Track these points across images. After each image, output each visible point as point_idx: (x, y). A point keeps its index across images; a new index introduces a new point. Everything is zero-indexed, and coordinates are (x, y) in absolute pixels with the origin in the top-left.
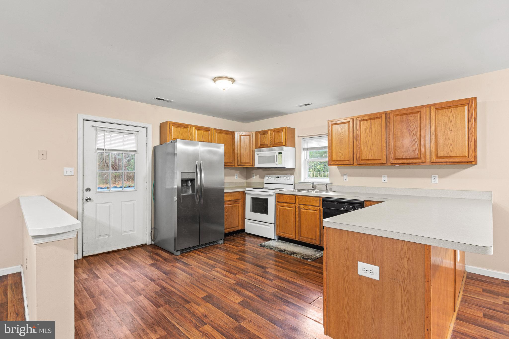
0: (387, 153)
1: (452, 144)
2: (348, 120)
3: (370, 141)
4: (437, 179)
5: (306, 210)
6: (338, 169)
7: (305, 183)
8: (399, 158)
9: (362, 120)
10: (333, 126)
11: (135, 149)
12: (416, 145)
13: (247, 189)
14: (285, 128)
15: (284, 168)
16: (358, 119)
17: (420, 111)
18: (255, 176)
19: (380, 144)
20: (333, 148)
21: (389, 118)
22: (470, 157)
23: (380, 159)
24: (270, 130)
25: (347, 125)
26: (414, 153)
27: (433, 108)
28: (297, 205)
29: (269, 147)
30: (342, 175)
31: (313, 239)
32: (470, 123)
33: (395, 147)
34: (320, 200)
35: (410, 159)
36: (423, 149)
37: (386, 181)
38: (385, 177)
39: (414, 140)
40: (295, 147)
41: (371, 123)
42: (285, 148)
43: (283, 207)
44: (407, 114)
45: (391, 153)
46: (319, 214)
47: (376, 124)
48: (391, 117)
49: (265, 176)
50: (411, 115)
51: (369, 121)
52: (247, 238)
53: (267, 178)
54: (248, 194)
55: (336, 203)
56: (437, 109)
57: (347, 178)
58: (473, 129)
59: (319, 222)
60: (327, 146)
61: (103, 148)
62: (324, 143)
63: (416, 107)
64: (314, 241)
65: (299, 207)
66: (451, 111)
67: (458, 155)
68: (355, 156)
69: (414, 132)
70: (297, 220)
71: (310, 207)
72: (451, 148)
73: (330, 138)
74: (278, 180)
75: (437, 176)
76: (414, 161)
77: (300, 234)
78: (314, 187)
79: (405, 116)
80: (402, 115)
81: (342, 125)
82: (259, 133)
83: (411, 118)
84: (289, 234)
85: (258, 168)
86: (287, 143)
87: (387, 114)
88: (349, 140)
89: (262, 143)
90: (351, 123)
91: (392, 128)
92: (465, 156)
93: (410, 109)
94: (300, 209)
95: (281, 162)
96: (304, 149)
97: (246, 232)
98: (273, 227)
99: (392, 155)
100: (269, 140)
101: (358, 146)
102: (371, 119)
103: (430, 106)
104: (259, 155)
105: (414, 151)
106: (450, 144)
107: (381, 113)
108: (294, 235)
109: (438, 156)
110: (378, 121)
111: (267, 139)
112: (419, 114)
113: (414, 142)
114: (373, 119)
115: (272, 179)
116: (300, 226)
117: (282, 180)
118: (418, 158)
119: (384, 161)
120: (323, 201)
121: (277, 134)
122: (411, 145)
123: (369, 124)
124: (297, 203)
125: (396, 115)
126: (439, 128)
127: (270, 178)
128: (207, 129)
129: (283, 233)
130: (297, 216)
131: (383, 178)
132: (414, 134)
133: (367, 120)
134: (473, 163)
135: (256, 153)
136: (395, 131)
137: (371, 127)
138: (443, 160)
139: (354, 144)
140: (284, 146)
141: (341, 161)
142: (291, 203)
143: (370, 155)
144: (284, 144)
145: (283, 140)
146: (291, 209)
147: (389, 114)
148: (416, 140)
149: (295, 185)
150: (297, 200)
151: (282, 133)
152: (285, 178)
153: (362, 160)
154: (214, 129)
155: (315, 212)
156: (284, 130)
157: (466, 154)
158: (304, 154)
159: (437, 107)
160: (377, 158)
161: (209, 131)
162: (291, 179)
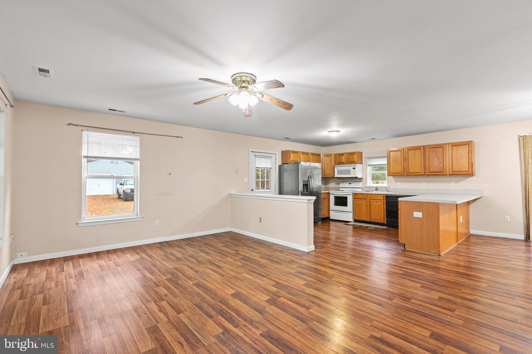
0: (425, 169)
1: (460, 165)
2: (400, 149)
3: (414, 162)
4: (454, 184)
5: (374, 203)
6: (393, 178)
7: (370, 187)
8: (431, 172)
9: (409, 150)
10: (391, 152)
11: (270, 167)
12: (441, 165)
13: (331, 191)
14: (357, 152)
15: (357, 177)
16: (407, 149)
17: (443, 147)
18: (332, 183)
19: (420, 164)
20: (391, 166)
21: (425, 149)
22: (470, 172)
23: (420, 172)
24: (346, 153)
25: (399, 152)
26: (440, 169)
27: (450, 145)
28: (368, 200)
29: (345, 164)
30: (396, 182)
31: (379, 220)
32: (469, 154)
33: (429, 165)
34: (384, 196)
35: (438, 172)
36: (445, 167)
37: (424, 185)
38: (423, 183)
39: (440, 162)
40: (362, 164)
41: (415, 152)
42: (357, 165)
43: (358, 202)
44: (436, 148)
45: (427, 169)
46: (383, 205)
47: (418, 153)
48: (427, 149)
49: (340, 183)
50: (438, 148)
51: (413, 151)
52: (331, 223)
53: (342, 184)
54: (332, 194)
55: (394, 198)
56: (453, 146)
57: (399, 184)
58: (470, 157)
59: (383, 209)
60: (387, 163)
61: (259, 167)
62: (384, 162)
63: (441, 144)
64: (380, 221)
65: (369, 201)
66: (460, 147)
67: (463, 170)
68: (405, 170)
69: (440, 158)
70: (368, 209)
71: (377, 201)
72: (460, 167)
73: (389, 159)
74: (350, 186)
75: (454, 182)
76: (440, 173)
77: (371, 217)
78: (377, 189)
79: (434, 149)
80: (433, 148)
81: (396, 152)
82: (337, 155)
83: (438, 150)
84: (363, 218)
85: (336, 178)
86: (358, 162)
87: (424, 147)
88: (401, 161)
89: (340, 161)
90: (402, 151)
91: (427, 155)
92: (467, 171)
93: (438, 145)
94: (370, 202)
95: (354, 174)
96: (369, 165)
97: (330, 218)
98: (351, 214)
99: (428, 170)
100: (345, 160)
101: (407, 165)
102: (415, 149)
103: (449, 144)
104: (338, 169)
105: (440, 168)
106: (459, 165)
107: (421, 146)
108: (366, 218)
109: (453, 171)
110: (419, 150)
111: (344, 159)
112: (443, 148)
113: (440, 163)
114: (416, 149)
115: (347, 185)
116: (370, 212)
117: (353, 185)
118: (442, 172)
119: (423, 173)
120: (386, 197)
121: (351, 156)
122: (439, 165)
123: (414, 152)
124: (368, 199)
125: (430, 148)
126: (453, 156)
127: (344, 184)
128: (307, 154)
129: (358, 217)
130: (368, 207)
131: (422, 183)
132: (440, 159)
133: (412, 150)
134: (471, 175)
135: (335, 168)
136: (429, 157)
137: (415, 154)
138: (456, 173)
139: (404, 163)
140: (356, 163)
141: (396, 173)
142: (364, 199)
143: (414, 170)
144: (357, 162)
145: (356, 160)
146: (364, 202)
147: (426, 147)
148: (441, 162)
149: (363, 188)
150: (368, 197)
151: (355, 155)
152: (356, 184)
153: (409, 173)
154: (311, 153)
155: (381, 203)
156: (356, 153)
157: (468, 170)
158: (369, 169)
159: (452, 145)
160: (418, 172)
161: (308, 154)
162: (360, 185)
